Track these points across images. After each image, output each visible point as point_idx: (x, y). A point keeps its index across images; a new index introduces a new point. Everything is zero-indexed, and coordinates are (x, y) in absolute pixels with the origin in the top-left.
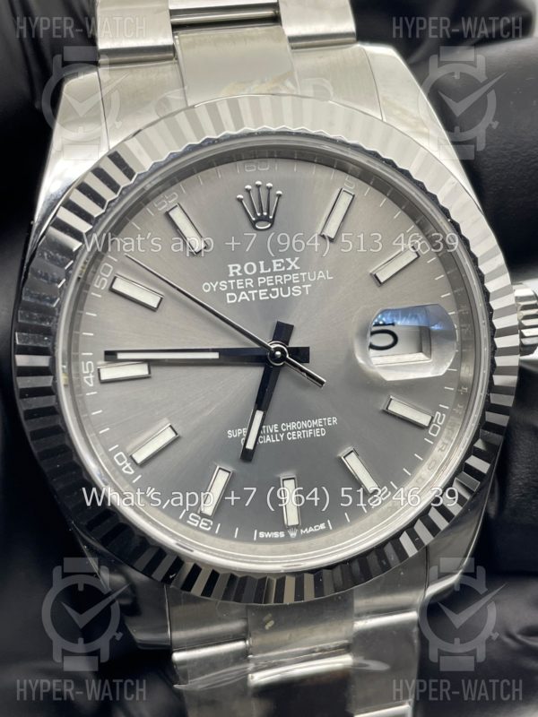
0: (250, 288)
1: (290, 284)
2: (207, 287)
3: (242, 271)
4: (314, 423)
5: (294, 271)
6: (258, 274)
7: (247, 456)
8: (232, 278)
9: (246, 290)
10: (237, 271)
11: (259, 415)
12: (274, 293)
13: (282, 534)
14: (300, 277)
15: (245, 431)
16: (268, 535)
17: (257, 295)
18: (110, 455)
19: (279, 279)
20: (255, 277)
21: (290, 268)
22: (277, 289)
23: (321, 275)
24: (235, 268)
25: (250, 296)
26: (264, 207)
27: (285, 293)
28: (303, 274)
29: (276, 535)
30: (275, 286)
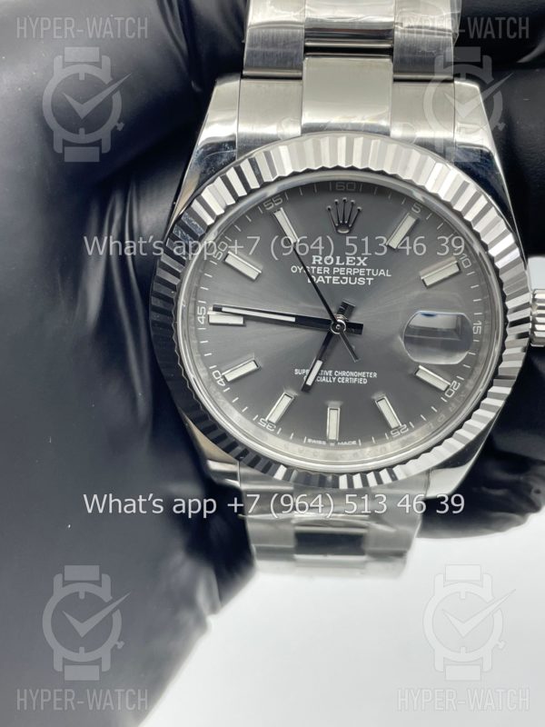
0: (326, 274)
1: (358, 275)
2: (294, 269)
3: (322, 261)
4: (359, 374)
5: (361, 267)
6: (334, 265)
7: (306, 389)
8: (314, 265)
9: (323, 275)
10: (319, 261)
11: (319, 364)
12: (344, 281)
13: (324, 443)
14: (366, 272)
15: (308, 371)
16: (314, 441)
17: (331, 280)
18: (210, 372)
19: (349, 271)
20: (331, 267)
21: (359, 264)
22: (347, 278)
23: (382, 272)
24: (317, 258)
25: (326, 280)
26: (347, 217)
27: (353, 281)
28: (369, 270)
29: (320, 442)
30: (345, 276)
